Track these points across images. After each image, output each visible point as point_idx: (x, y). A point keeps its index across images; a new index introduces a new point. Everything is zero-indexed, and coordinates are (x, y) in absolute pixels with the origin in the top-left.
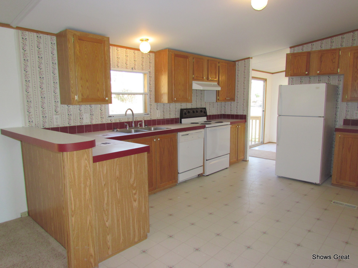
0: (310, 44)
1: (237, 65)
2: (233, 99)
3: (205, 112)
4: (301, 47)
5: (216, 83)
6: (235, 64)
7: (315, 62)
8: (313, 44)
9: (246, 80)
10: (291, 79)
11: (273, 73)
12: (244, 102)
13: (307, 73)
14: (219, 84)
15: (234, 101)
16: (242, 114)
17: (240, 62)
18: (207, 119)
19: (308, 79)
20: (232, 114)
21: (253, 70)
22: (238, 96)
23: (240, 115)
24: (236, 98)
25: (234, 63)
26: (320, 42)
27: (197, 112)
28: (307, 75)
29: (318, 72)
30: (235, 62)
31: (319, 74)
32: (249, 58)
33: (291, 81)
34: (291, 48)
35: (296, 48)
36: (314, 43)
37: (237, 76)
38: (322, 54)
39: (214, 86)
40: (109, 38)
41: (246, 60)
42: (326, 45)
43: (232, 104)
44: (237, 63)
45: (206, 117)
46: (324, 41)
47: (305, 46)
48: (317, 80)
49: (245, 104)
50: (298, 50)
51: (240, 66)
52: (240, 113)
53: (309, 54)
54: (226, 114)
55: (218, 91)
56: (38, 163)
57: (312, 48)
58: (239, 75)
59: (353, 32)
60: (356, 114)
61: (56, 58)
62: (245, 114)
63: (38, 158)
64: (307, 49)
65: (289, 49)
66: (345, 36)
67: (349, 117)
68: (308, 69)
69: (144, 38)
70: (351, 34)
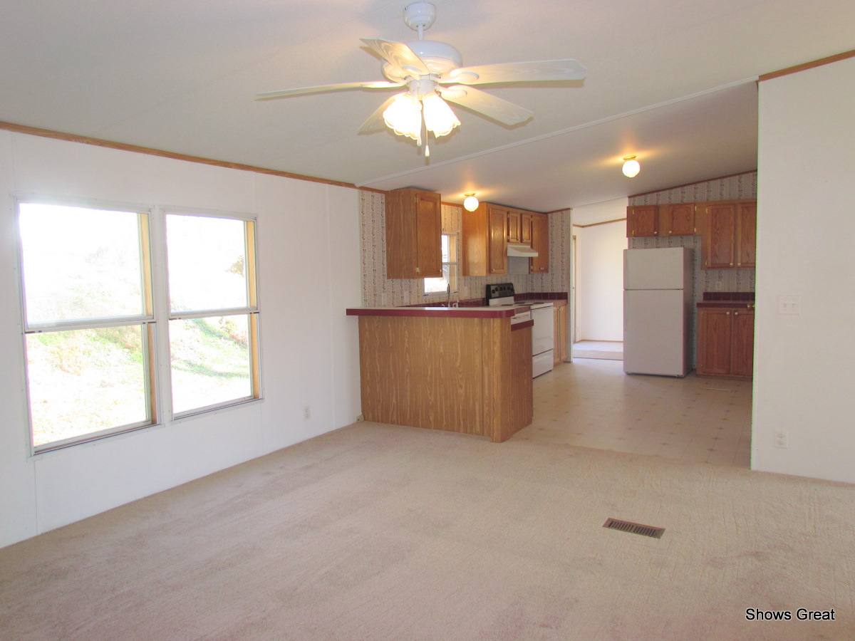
0: (655, 194)
1: (550, 220)
2: (546, 270)
3: (513, 290)
4: (644, 197)
5: (529, 247)
6: (547, 216)
7: (665, 219)
8: (659, 193)
9: (565, 241)
10: (632, 240)
11: (583, 227)
12: (563, 274)
13: (656, 233)
14: (532, 247)
15: (547, 272)
16: (560, 292)
17: (554, 213)
18: (515, 300)
20: (544, 292)
21: (574, 225)
22: (554, 265)
23: (558, 294)
24: (550, 268)
25: (545, 215)
26: (668, 191)
27: (504, 288)
28: (655, 235)
29: (670, 232)
30: (546, 213)
31: (671, 235)
32: (569, 209)
33: (631, 243)
34: (629, 197)
35: (636, 198)
36: (661, 193)
37: (550, 236)
38: (674, 208)
39: (528, 251)
40: (440, 195)
41: (564, 212)
42: (676, 197)
43: (544, 277)
44: (550, 215)
45: (512, 298)
46: (673, 191)
47: (649, 195)
48: (667, 241)
49: (564, 276)
50: (639, 201)
51: (555, 220)
52: (557, 289)
53: (657, 208)
54: (535, 292)
55: (531, 259)
56: (406, 345)
57: (658, 199)
58: (554, 233)
59: (708, 180)
60: (718, 285)
61: (384, 221)
62: (565, 291)
63: (406, 340)
64: (651, 200)
65: (627, 199)
66: (698, 185)
67: (709, 290)
68: (657, 227)
69: (470, 192)
70: (706, 183)
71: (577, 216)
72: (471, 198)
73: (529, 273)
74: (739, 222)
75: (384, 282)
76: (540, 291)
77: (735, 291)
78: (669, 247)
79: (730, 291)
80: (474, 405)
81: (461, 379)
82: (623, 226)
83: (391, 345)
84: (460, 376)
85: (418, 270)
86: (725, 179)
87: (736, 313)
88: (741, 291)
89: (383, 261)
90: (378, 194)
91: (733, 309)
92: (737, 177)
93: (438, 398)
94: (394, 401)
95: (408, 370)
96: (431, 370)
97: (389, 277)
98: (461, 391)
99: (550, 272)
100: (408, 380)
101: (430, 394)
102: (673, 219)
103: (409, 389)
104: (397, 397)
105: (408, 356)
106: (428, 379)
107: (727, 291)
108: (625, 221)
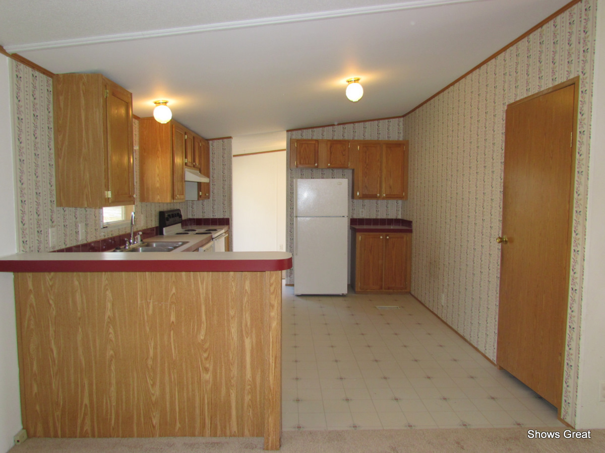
0: (310, 130)
1: (211, 147)
3: (180, 216)
4: (300, 131)
5: (199, 172)
6: (208, 143)
7: (323, 152)
8: (313, 130)
9: (226, 168)
12: (224, 200)
13: (316, 165)
14: (201, 172)
15: (209, 199)
16: (222, 217)
17: (215, 141)
18: (182, 227)
19: (311, 171)
20: (205, 218)
21: (235, 154)
22: (215, 191)
23: (219, 219)
24: (211, 194)
25: (206, 142)
27: (174, 215)
28: (316, 167)
29: (329, 165)
30: (208, 140)
31: (329, 167)
32: (230, 138)
33: (289, 173)
34: (288, 131)
35: (294, 133)
37: (212, 163)
38: (333, 143)
39: (198, 176)
40: (131, 94)
41: (225, 140)
43: (205, 204)
44: (211, 142)
45: (180, 225)
46: (325, 129)
48: (321, 173)
49: (226, 202)
50: (297, 135)
51: (215, 147)
52: (219, 215)
53: (317, 142)
54: (195, 217)
55: (199, 184)
56: (109, 313)
57: (313, 135)
58: (215, 160)
59: (353, 123)
60: (362, 212)
61: (52, 119)
62: (226, 217)
63: (109, 305)
64: (307, 135)
65: (285, 132)
66: (346, 126)
67: (355, 217)
68: (316, 160)
69: (161, 99)
70: (352, 125)
71: (237, 146)
72: (162, 107)
73: (198, 200)
74: (384, 160)
75: (52, 211)
76: (201, 217)
77: (375, 218)
78: (323, 178)
79: (371, 218)
80: (228, 394)
81: (206, 359)
82: (283, 157)
83: (79, 314)
84: (205, 355)
85: (109, 194)
86: (367, 123)
87: (388, 237)
88: (379, 217)
89: (50, 180)
90: (42, 75)
91: (384, 234)
92: (376, 122)
93: (167, 390)
94: (86, 401)
95: (112, 352)
96: (155, 348)
97: (60, 204)
98: (207, 377)
99: (211, 198)
100: (113, 368)
101: (153, 385)
102: (331, 153)
103: (114, 381)
104: (91, 395)
105: (111, 330)
106: (150, 362)
107: (368, 217)
108: (285, 152)
